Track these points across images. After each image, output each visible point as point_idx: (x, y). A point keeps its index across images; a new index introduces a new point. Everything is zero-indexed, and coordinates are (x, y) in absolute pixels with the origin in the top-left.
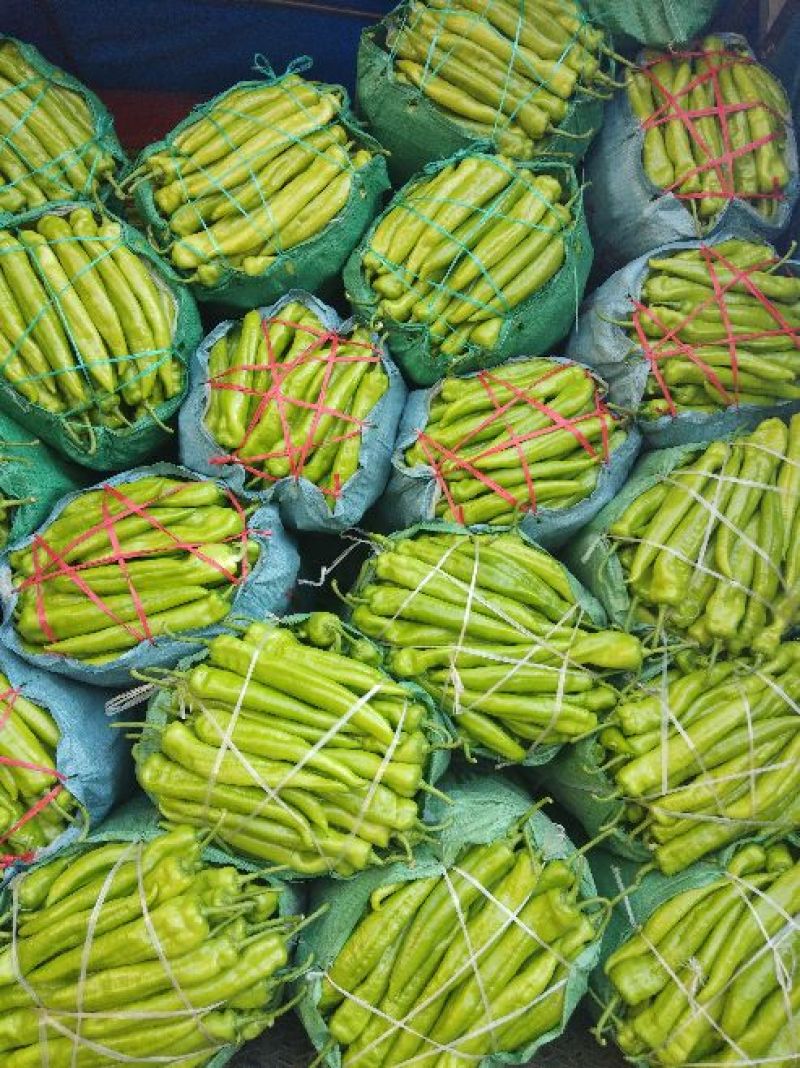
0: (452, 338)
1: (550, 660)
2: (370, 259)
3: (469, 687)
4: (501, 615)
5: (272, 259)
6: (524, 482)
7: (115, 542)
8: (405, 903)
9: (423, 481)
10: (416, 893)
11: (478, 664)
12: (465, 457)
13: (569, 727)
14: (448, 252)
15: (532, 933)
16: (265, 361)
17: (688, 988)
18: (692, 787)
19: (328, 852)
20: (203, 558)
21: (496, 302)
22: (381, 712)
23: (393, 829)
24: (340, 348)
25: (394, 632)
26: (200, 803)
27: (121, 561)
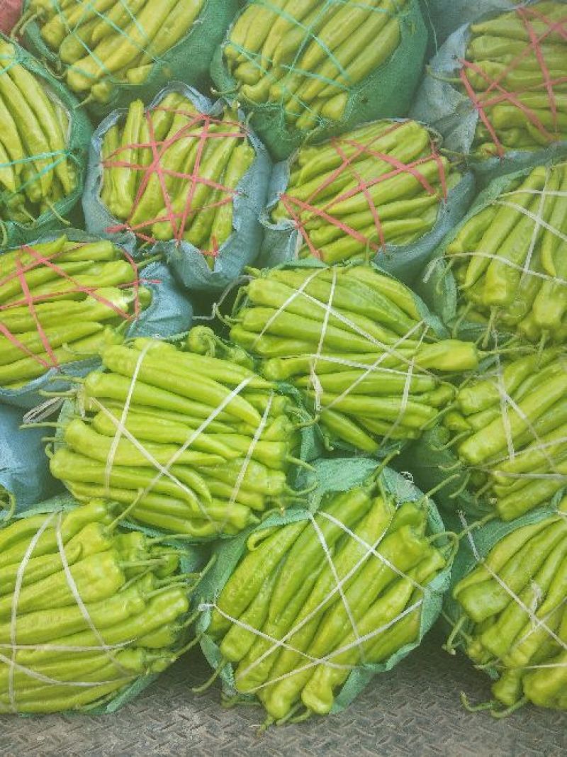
0: (304, 116)
1: (396, 365)
2: (229, 49)
3: (327, 390)
4: (356, 329)
5: (150, 66)
6: (374, 223)
7: (25, 289)
8: (278, 543)
9: (286, 233)
10: (288, 535)
11: (335, 369)
12: (320, 208)
13: (415, 421)
14: (296, 38)
15: (389, 564)
16: (147, 140)
17: (528, 607)
18: (528, 451)
19: (217, 519)
20: (99, 299)
21: (340, 78)
22: (251, 402)
23: (266, 496)
24: (212, 126)
25: (263, 346)
26: (100, 485)
27: (30, 304)
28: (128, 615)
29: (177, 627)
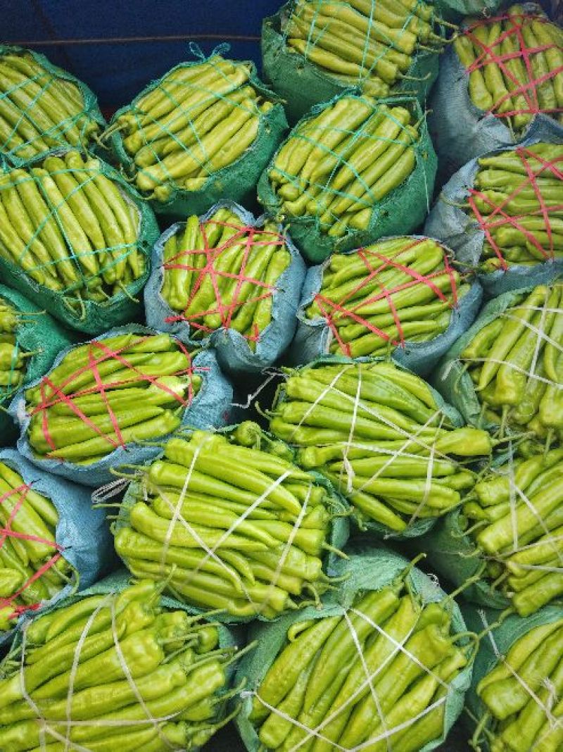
0: (336, 225)
1: (420, 451)
2: (274, 174)
3: (359, 474)
4: (379, 417)
5: (206, 178)
6: (394, 323)
7: (97, 378)
8: (314, 636)
9: (319, 328)
10: (323, 629)
11: (365, 456)
12: (349, 309)
13: (438, 502)
14: (329, 163)
15: (416, 660)
16: (202, 248)
17: (546, 704)
18: (538, 544)
19: (257, 600)
20: (160, 386)
21: (367, 196)
22: (292, 492)
23: (305, 580)
24: (255, 236)
25: (300, 435)
26: (158, 562)
27: (102, 391)
28: (171, 687)
29: (215, 700)
